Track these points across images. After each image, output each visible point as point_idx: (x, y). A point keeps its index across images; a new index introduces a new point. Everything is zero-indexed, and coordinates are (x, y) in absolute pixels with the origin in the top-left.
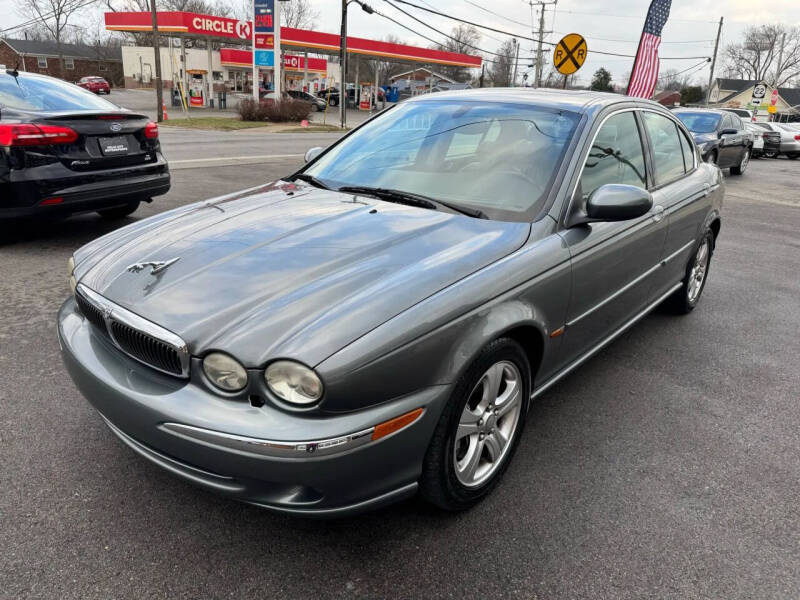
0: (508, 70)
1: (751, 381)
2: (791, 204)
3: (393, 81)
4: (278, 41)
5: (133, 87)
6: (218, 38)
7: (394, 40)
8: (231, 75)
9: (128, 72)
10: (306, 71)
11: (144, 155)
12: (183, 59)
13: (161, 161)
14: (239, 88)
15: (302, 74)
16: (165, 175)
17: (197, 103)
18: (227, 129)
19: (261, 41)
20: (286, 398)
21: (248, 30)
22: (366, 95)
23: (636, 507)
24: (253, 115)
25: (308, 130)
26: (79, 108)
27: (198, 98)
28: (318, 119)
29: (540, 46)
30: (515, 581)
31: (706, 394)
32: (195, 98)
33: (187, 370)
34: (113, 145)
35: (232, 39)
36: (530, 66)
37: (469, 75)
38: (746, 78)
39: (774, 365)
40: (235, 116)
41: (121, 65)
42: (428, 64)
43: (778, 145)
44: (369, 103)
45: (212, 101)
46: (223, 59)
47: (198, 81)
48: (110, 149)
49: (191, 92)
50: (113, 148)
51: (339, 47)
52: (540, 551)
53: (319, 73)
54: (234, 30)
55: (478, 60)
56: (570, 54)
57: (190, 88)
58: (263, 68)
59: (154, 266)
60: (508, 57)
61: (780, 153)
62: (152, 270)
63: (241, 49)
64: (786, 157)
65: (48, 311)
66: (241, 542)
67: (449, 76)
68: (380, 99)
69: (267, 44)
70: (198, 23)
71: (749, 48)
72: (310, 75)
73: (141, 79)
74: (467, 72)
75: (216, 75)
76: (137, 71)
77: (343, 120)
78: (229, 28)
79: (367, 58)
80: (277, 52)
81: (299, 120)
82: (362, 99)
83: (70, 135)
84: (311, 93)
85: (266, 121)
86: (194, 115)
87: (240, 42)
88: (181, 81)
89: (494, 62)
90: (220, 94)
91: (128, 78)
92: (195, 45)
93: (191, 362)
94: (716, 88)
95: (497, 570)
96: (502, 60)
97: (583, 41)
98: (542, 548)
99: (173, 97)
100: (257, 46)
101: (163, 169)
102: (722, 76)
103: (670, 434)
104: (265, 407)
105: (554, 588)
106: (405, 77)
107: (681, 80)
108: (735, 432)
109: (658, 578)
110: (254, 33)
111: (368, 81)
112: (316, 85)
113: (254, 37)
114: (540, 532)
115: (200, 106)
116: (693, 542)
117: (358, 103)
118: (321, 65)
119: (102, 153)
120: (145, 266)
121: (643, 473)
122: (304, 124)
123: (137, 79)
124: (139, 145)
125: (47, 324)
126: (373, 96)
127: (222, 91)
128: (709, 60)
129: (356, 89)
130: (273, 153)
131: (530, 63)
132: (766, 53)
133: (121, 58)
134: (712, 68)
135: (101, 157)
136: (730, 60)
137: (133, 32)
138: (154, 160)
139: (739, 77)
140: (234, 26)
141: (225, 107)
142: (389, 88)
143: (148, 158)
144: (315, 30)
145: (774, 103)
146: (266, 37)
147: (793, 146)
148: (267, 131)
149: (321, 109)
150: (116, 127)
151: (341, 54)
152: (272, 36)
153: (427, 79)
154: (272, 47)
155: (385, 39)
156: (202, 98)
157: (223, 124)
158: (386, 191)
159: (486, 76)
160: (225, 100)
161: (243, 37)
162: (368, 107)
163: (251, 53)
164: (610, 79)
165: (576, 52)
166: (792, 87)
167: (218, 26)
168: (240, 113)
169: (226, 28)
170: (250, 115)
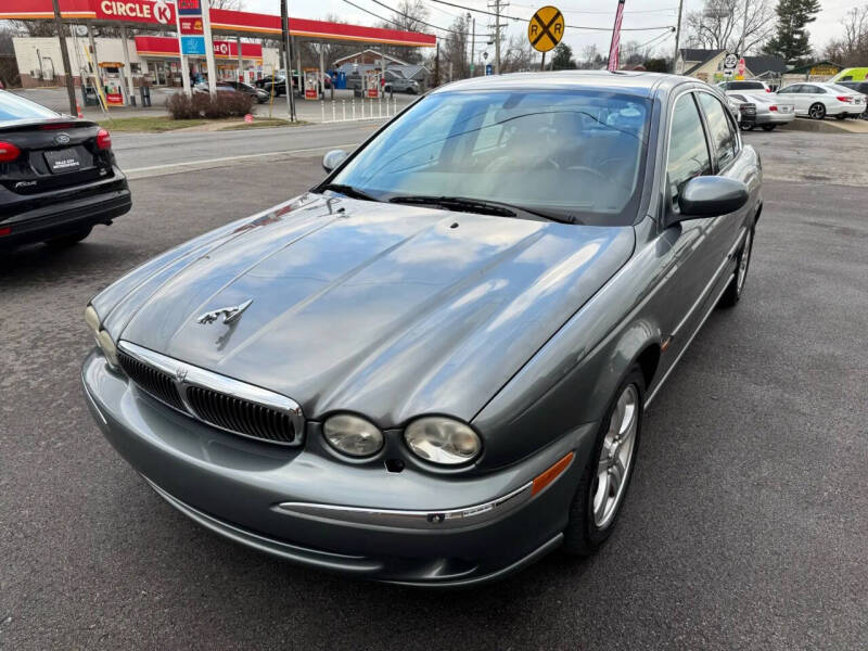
0: (463, 48)
1: (823, 373)
2: (786, 179)
3: (338, 66)
4: (207, 25)
5: (33, 87)
6: (132, 24)
7: (333, 19)
8: (151, 66)
9: (24, 69)
10: (240, 58)
11: (99, 169)
12: (92, 50)
13: (118, 175)
14: (162, 82)
15: (237, 62)
16: (124, 192)
17: (116, 102)
18: (159, 130)
19: (187, 26)
20: (432, 459)
21: (168, 14)
22: (311, 83)
23: (766, 524)
24: (185, 112)
25: (253, 125)
26: (14, 118)
27: (116, 96)
28: (262, 112)
29: (498, 21)
30: (675, 625)
31: (785, 392)
32: (113, 96)
33: (300, 436)
34: (62, 160)
35: (149, 24)
36: (489, 43)
37: (420, 55)
38: (708, 47)
39: (839, 353)
40: (165, 114)
41: (14, 60)
42: (374, 45)
43: (753, 117)
44: (315, 91)
45: (133, 99)
46: (139, 48)
47: (112, 75)
48: (59, 165)
49: (106, 89)
50: (63, 163)
51: (280, 30)
52: (689, 587)
53: (254, 61)
54: (152, 13)
55: (431, 39)
56: (546, 29)
57: (105, 84)
58: (192, 56)
59: (227, 313)
60: (462, 34)
61: (756, 126)
62: (225, 318)
63: (158, 36)
64: (760, 129)
65: (25, 367)
66: (360, 624)
67: (398, 58)
68: (327, 87)
69: (194, 28)
70: (108, 7)
71: (708, 16)
72: (245, 62)
73: (41, 76)
74: (417, 52)
75: (134, 67)
76: (35, 66)
77: (293, 112)
78: (145, 11)
79: (306, 41)
80: (207, 37)
81: (241, 114)
82: (307, 87)
83: (10, 151)
84: (247, 82)
85: (203, 118)
86: (116, 116)
87: (159, 28)
88: (91, 76)
89: (447, 40)
90: (142, 89)
91: (24, 75)
92: (102, 34)
93: (306, 426)
94: (680, 60)
95: (652, 616)
96: (455, 37)
97: (559, 14)
98: (689, 584)
99: (85, 96)
100: (183, 31)
101: (121, 185)
102: (685, 47)
103: (767, 439)
104: (405, 472)
105: (719, 628)
106: (351, 61)
107: (642, 52)
108: (829, 430)
109: (817, 600)
110: (178, 17)
111: (310, 67)
112: (252, 74)
113: (178, 21)
114: (680, 566)
115: (119, 105)
116: (835, 555)
117: (303, 92)
118: (255, 51)
119: (50, 170)
120: (218, 314)
121: (759, 486)
122: (248, 120)
123: (36, 77)
124: (92, 157)
125: (28, 385)
126: (320, 83)
127: (144, 86)
128: (674, 30)
129: (299, 76)
130: (223, 155)
131: (489, 39)
132: (726, 20)
133: (13, 51)
134: (677, 38)
135: (49, 175)
136: (691, 28)
137: (24, 20)
138: (111, 174)
139: (701, 47)
140: (151, 9)
141: (150, 105)
142: (336, 73)
143: (103, 172)
144: (243, 10)
145: (741, 72)
146: (193, 21)
147: (769, 117)
148: (207, 130)
149: (262, 101)
150: (64, 137)
151: (283, 38)
152: (200, 20)
153: (377, 62)
154: (201, 32)
155: (324, 19)
156: (120, 95)
157: (152, 125)
158: (453, 200)
159: (441, 58)
160: (148, 96)
161: (164, 21)
162: (315, 96)
163: (177, 41)
164: (571, 54)
165: (553, 27)
166: (753, 55)
167: (132, 10)
168: (171, 110)
169: (142, 11)
170: (183, 112)
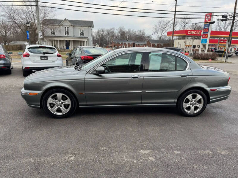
4: (209, 36)
12: (185, 42)
25: (211, 62)
32: (186, 53)
45: (191, 54)
69: (205, 36)
70: (189, 33)
77: (226, 59)
78: (199, 33)
100: (203, 38)
113: (202, 35)
146: (205, 35)
152: (207, 35)
154: (207, 38)
156: (188, 53)
167: (195, 33)
168: (193, 57)
169: (198, 33)
170: (196, 58)
